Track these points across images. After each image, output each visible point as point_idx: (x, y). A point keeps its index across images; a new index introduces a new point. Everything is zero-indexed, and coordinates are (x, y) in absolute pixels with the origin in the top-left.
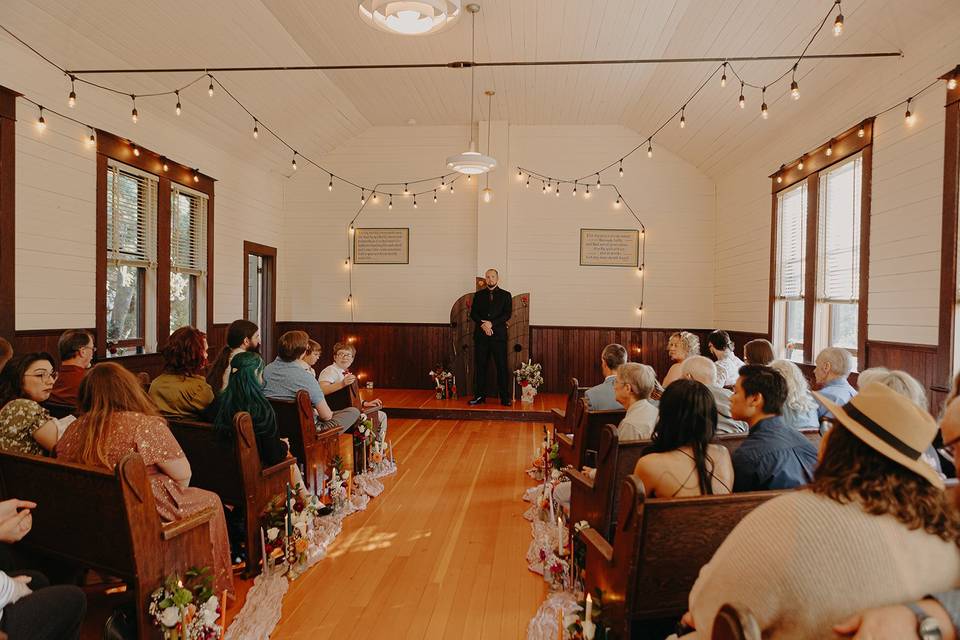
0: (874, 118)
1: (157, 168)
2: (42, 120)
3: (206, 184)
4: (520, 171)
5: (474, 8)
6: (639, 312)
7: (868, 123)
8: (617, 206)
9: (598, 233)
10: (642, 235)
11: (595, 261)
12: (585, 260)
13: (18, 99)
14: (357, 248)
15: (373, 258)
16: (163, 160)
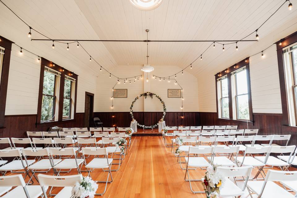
0: (249, 57)
1: (61, 70)
2: (21, 51)
3: (75, 76)
4: (154, 76)
5: (148, 30)
6: (182, 108)
7: (248, 59)
8: (176, 84)
9: (172, 90)
10: (182, 90)
11: (171, 97)
12: (169, 96)
13: (13, 44)
14: (114, 94)
15: (119, 96)
16: (63, 68)
